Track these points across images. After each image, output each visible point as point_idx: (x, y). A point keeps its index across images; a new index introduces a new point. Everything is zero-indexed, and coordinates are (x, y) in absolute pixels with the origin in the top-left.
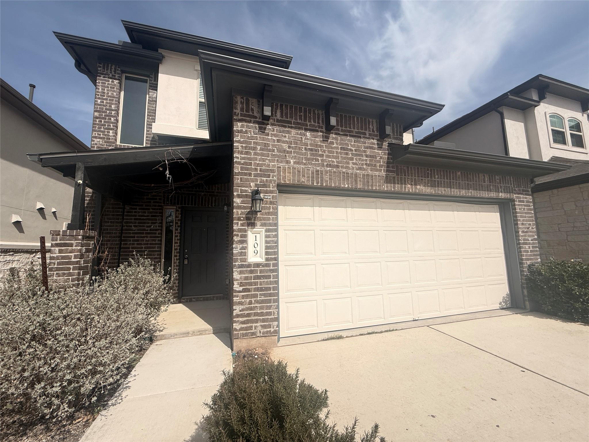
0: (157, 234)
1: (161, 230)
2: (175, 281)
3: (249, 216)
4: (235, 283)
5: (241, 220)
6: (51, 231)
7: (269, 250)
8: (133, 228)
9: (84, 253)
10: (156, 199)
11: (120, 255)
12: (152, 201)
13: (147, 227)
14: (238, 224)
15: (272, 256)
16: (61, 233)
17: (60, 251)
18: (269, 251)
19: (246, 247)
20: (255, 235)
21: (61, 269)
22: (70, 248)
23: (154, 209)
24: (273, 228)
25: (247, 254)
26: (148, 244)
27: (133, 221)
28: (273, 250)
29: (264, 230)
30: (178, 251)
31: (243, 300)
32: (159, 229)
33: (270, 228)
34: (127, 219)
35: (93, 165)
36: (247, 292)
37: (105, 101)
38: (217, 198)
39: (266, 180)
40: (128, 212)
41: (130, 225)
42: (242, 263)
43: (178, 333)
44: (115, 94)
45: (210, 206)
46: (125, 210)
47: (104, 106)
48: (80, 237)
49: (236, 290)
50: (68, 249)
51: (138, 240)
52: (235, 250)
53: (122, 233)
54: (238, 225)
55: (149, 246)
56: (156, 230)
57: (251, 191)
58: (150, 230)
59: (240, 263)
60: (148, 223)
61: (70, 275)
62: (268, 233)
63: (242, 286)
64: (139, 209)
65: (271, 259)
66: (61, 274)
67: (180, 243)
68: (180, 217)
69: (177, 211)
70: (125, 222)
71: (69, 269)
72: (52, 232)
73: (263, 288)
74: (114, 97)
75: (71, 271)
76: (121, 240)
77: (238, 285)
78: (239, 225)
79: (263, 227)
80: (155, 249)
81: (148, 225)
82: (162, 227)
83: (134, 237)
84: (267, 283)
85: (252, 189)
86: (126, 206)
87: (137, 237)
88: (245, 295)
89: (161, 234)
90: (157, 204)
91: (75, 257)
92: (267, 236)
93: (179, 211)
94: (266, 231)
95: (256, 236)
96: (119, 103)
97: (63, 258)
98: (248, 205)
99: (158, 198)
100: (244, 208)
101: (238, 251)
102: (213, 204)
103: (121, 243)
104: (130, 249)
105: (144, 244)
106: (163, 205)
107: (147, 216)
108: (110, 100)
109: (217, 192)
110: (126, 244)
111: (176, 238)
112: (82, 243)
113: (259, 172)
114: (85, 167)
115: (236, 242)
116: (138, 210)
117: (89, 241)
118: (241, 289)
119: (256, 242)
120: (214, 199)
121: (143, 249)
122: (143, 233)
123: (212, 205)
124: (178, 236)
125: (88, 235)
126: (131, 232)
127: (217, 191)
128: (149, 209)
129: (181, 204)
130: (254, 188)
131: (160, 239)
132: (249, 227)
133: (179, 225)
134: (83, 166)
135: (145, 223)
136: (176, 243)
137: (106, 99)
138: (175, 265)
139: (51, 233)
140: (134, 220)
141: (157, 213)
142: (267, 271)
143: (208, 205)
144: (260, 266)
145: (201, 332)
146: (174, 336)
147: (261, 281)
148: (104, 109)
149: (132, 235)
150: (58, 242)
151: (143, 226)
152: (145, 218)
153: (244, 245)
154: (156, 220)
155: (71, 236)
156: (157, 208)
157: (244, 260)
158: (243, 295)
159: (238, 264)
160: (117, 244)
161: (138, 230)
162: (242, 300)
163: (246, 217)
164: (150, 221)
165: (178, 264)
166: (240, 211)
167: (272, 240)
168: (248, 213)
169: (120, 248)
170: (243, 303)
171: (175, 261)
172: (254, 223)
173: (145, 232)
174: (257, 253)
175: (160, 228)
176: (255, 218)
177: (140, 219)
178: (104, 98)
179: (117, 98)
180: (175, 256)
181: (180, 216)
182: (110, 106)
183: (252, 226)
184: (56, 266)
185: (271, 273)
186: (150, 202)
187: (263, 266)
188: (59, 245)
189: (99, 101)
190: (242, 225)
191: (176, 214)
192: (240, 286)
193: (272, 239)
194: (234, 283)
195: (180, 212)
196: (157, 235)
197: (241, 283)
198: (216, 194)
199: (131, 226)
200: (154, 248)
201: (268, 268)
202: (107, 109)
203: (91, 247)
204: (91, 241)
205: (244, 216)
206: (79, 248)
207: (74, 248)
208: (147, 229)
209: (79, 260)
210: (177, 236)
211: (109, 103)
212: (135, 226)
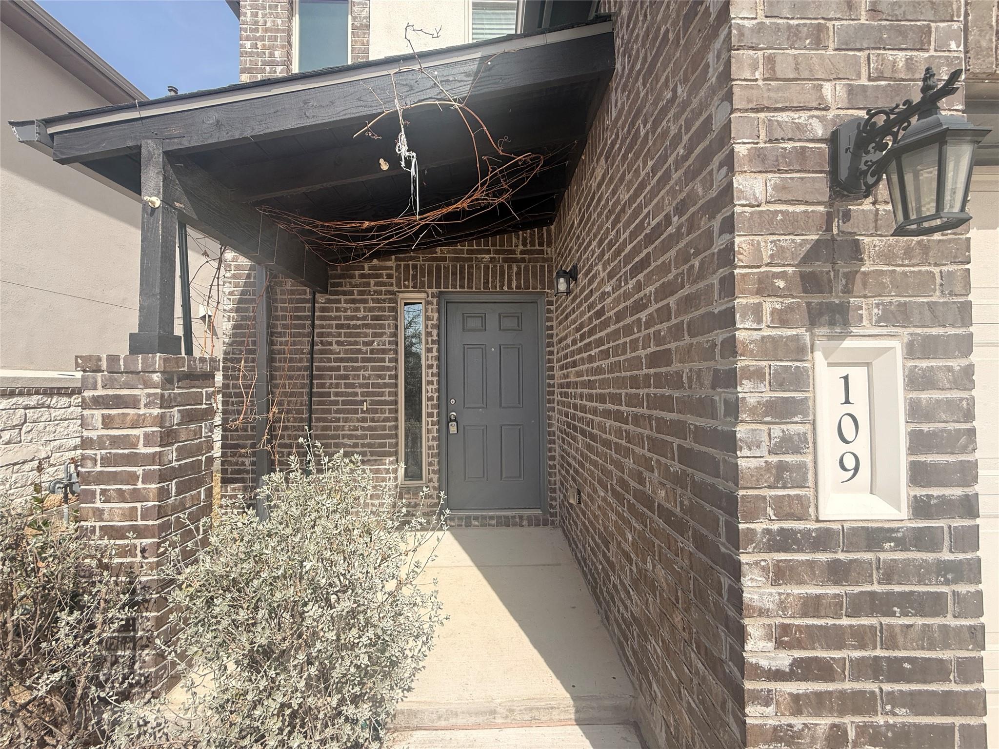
0: (387, 360)
1: (396, 352)
2: (432, 475)
3: (820, 267)
4: (754, 627)
5: (775, 293)
6: (77, 357)
7: (930, 458)
8: (335, 347)
9: (177, 424)
10: (381, 276)
11: (310, 411)
12: (372, 281)
13: (366, 344)
14: (757, 311)
15: (948, 492)
16: (104, 364)
17: (108, 422)
18: (935, 465)
19: (803, 438)
20: (844, 371)
21: (113, 478)
22: (131, 411)
23: (378, 301)
24: (952, 331)
25: (810, 476)
26: (367, 386)
27: (334, 330)
28: (951, 459)
29: (897, 346)
30: (435, 402)
31: (798, 722)
32: (390, 350)
33: (935, 331)
34: (322, 327)
35: (186, 143)
36: (816, 679)
37: (260, 44)
38: (523, 266)
39: (909, 60)
40: (323, 310)
41: (329, 339)
42: (788, 525)
43: (459, 710)
44: (279, 21)
45: (505, 288)
46: (316, 305)
47: (258, 55)
48: (156, 377)
49: (757, 667)
50: (128, 414)
51: (346, 377)
52: (745, 452)
53: (312, 360)
54: (759, 320)
55: (371, 390)
56: (384, 351)
57: (825, 127)
58: (372, 352)
59: (775, 526)
60: (366, 335)
61: (137, 496)
62: (924, 364)
63: (789, 646)
64: (346, 301)
65: (945, 507)
66: (114, 494)
67: (439, 382)
68: (435, 318)
69: (428, 303)
70: (318, 333)
71: (132, 478)
72: (80, 361)
73: (907, 666)
74: (278, 31)
75: (140, 485)
76: (312, 377)
77: (770, 640)
78: (767, 318)
79: (892, 330)
80: (383, 398)
81: (366, 339)
82: (397, 345)
83: (338, 369)
84: (928, 639)
85: (830, 115)
86: (317, 295)
87: (344, 370)
88: (806, 695)
89: (396, 361)
90: (383, 288)
91: (148, 440)
92: (915, 381)
93: (432, 304)
94: (911, 351)
95: (846, 378)
96: (290, 44)
97: (116, 441)
98: (810, 208)
99: (384, 272)
100: (792, 225)
101: (761, 462)
102: (514, 285)
103: (312, 384)
104: (333, 398)
105: (361, 386)
106: (396, 289)
107: (364, 318)
108: (270, 38)
109: (522, 252)
110: (323, 386)
111: (430, 371)
112: (162, 395)
113: (863, 21)
114: (166, 153)
115: (753, 411)
116: (343, 305)
117: (194, 387)
118: (783, 660)
119: (848, 409)
120: (515, 269)
121: (359, 398)
122: (356, 360)
123: (510, 287)
124: (432, 365)
125: (186, 369)
126: (332, 356)
127: (521, 247)
128: (365, 301)
129: (438, 286)
130: (842, 112)
131: (393, 373)
132: (817, 331)
133: (435, 338)
134: (161, 151)
135: (358, 335)
136: (430, 383)
137: (262, 39)
138: (430, 436)
139: (77, 365)
140: (336, 328)
141: (383, 309)
142: (922, 573)
143: (501, 287)
144: (887, 546)
145: (536, 713)
146: (447, 719)
147: (890, 626)
148: (260, 63)
149: (333, 364)
150: (100, 392)
151: (357, 343)
152: (359, 323)
153: (794, 429)
154: (382, 327)
155: (132, 373)
156: (383, 297)
157: (797, 509)
158: (796, 698)
159: (768, 531)
160: (303, 386)
161: (346, 352)
162: (793, 720)
163: (803, 276)
164: (371, 331)
165: (435, 435)
166: (767, 245)
167: (949, 402)
168: (815, 252)
169: (311, 395)
170: (799, 735)
171: (430, 427)
172: (841, 304)
173: (360, 356)
174: (856, 469)
175: (393, 347)
176: (850, 277)
177: (348, 327)
178: (258, 35)
179: (283, 31)
180: (430, 415)
181: (436, 315)
182: (272, 55)
183: (832, 323)
184: (98, 468)
185: (947, 582)
186: (368, 285)
187: (902, 544)
188: (104, 404)
189: (248, 44)
190: (782, 318)
191: (426, 311)
192: (780, 645)
193: (948, 395)
194: (750, 629)
195: (435, 307)
196: (387, 364)
197: (785, 629)
198: (519, 256)
199: (330, 344)
200: (382, 394)
201: (930, 556)
202: (265, 63)
203: (204, 406)
204: (203, 388)
205: (790, 270)
206: (156, 411)
207: (142, 412)
208: (364, 348)
209: (158, 449)
210: (430, 367)
211: (269, 48)
212: (339, 343)
